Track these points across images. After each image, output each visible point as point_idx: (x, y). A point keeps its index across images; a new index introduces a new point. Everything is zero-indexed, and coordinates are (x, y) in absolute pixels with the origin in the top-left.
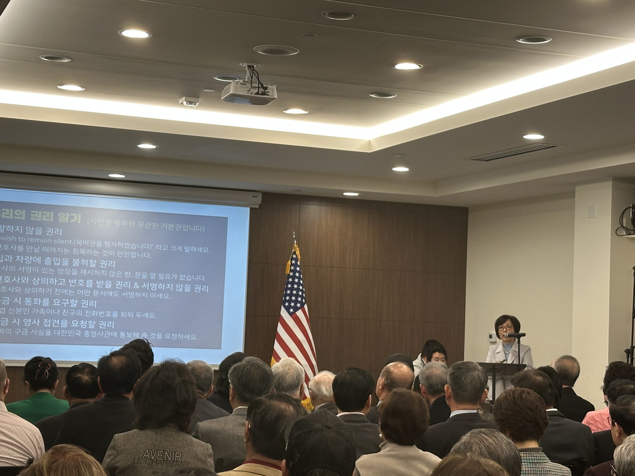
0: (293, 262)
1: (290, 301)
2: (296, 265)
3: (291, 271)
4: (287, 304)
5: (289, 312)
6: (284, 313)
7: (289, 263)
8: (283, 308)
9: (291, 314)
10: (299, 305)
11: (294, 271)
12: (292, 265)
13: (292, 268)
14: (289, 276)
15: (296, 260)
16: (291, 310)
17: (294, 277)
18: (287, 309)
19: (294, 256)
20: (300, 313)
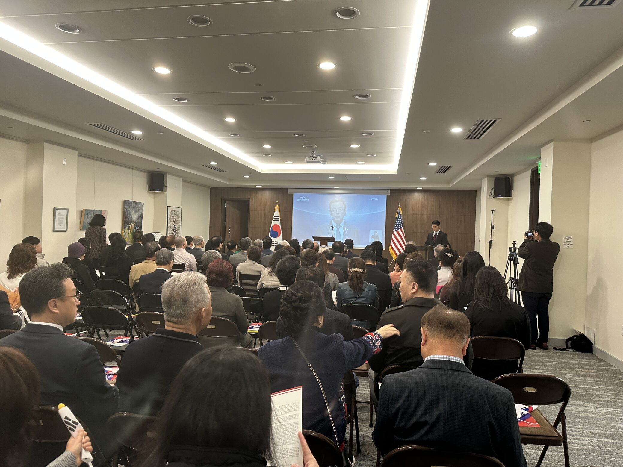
0: (398, 213)
1: (396, 226)
2: (399, 214)
3: (397, 216)
4: (395, 227)
5: (395, 230)
6: (394, 231)
7: (397, 213)
8: (394, 229)
9: (396, 231)
10: (399, 228)
11: (398, 216)
12: (398, 214)
13: (398, 215)
14: (397, 218)
15: (400, 212)
16: (396, 229)
17: (398, 218)
18: (395, 229)
19: (399, 211)
20: (399, 231)
